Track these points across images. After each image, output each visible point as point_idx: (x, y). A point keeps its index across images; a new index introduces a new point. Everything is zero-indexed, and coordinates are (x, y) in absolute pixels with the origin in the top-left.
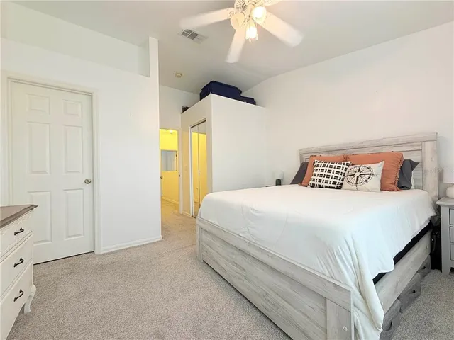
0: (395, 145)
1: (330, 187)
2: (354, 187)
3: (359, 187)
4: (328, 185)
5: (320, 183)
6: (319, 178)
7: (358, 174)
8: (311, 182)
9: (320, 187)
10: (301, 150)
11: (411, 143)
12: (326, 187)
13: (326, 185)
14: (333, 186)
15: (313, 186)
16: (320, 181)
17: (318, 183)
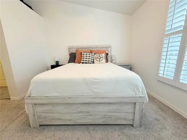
0: (102, 48)
1: (90, 63)
2: (99, 62)
3: (100, 62)
4: (89, 62)
5: (86, 62)
6: (85, 59)
7: (99, 57)
8: (82, 61)
9: (86, 63)
10: (69, 47)
11: (105, 48)
12: (88, 63)
13: (88, 62)
14: (91, 62)
15: (83, 63)
16: (86, 61)
17: (85, 62)
